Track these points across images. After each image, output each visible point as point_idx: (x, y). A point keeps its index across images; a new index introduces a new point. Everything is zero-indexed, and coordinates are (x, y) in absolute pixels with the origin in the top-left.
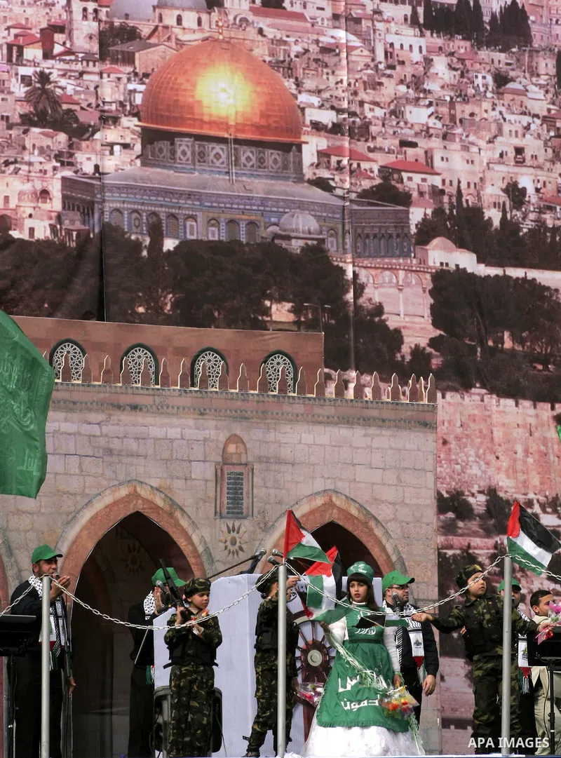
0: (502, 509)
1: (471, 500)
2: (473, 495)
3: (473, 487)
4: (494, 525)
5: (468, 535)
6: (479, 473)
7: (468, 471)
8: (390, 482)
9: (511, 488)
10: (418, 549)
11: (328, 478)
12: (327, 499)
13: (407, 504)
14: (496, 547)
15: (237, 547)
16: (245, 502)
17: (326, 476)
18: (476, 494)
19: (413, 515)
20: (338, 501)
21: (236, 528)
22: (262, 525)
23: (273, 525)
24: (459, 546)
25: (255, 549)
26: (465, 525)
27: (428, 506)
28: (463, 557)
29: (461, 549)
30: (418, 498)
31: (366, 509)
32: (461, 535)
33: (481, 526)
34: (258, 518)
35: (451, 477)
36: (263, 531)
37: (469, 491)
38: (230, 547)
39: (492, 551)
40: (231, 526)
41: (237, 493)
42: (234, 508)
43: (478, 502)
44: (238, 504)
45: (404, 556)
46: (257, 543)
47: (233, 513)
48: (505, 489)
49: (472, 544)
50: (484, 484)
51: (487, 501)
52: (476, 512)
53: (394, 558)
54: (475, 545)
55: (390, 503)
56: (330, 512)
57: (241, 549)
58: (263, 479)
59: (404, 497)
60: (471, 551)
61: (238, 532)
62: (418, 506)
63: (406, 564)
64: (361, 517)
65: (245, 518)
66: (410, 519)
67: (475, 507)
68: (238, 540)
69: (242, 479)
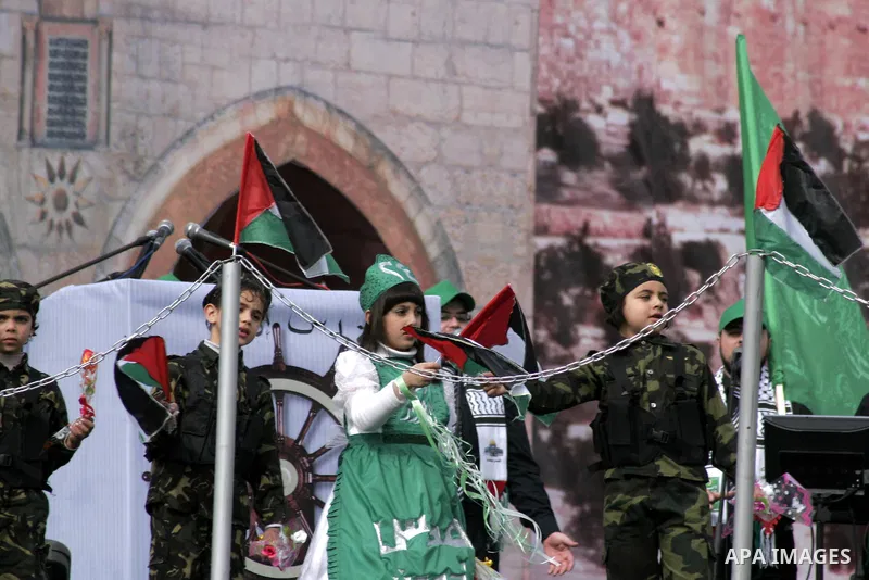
0: (667, 142)
1: (595, 122)
2: (599, 110)
3: (599, 91)
4: (646, 182)
5: (585, 203)
6: (616, 59)
7: (591, 54)
8: (430, 73)
9: (689, 94)
10: (489, 230)
11: (286, 60)
12: (282, 107)
13: (468, 127)
14: (647, 232)
15: (67, 215)
16: (90, 109)
17: (281, 55)
18: (608, 108)
19: (481, 152)
20: (308, 116)
21: (68, 169)
22: (130, 166)
23: (154, 168)
24: (565, 227)
25: (111, 221)
26: (579, 179)
27: (516, 130)
28: (570, 255)
29: (567, 234)
30: (493, 112)
31: (371, 135)
32: (571, 203)
33: (615, 184)
34: (119, 145)
35: (552, 68)
36: (132, 179)
37: (591, 101)
38: (53, 214)
39: (637, 242)
40: (55, 166)
41: (71, 88)
42: (65, 123)
43: (610, 126)
44: (74, 113)
45: (457, 247)
46: (117, 206)
47: (62, 134)
48: (674, 98)
49: (594, 224)
50: (625, 84)
51: (632, 125)
52: (604, 150)
53: (433, 251)
54: (601, 226)
55: (429, 123)
56: (289, 138)
57: (79, 219)
58: (135, 58)
59: (461, 109)
60: (590, 241)
61: (72, 180)
62: (491, 131)
63: (462, 264)
64: (362, 153)
65: (90, 147)
66: (474, 160)
67: (602, 137)
68: (72, 199)
69: (85, 56)
